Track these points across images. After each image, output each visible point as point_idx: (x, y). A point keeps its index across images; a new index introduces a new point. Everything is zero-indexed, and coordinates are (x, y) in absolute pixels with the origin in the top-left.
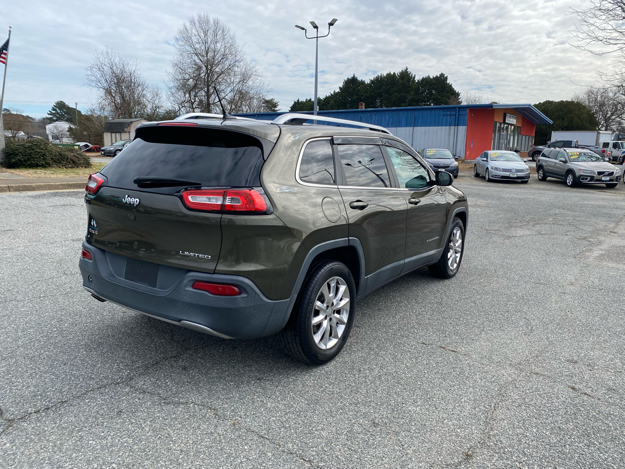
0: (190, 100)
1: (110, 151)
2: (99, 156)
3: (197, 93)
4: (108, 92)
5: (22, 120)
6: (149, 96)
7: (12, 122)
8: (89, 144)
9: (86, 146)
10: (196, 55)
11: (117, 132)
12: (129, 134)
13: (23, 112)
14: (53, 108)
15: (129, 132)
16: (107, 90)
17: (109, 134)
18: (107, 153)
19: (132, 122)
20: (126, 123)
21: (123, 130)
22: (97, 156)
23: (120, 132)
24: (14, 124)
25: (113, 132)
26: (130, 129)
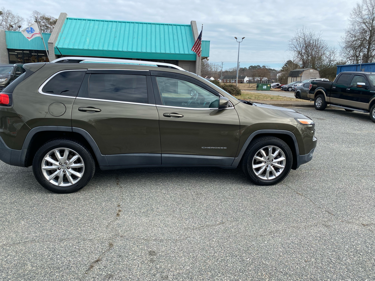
0: (356, 55)
1: (286, 87)
2: (280, 90)
3: (362, 49)
4: (300, 53)
5: (266, 71)
6: (328, 53)
7: (261, 73)
8: (279, 84)
9: (278, 85)
10: (364, 23)
11: (295, 77)
12: (301, 78)
13: (270, 67)
14: (285, 64)
15: (301, 77)
16: (299, 53)
17: (291, 78)
18: (284, 89)
19: (304, 71)
20: (301, 71)
21: (298, 76)
22: (278, 91)
23: (296, 77)
24: (262, 74)
25: (293, 77)
26: (302, 75)
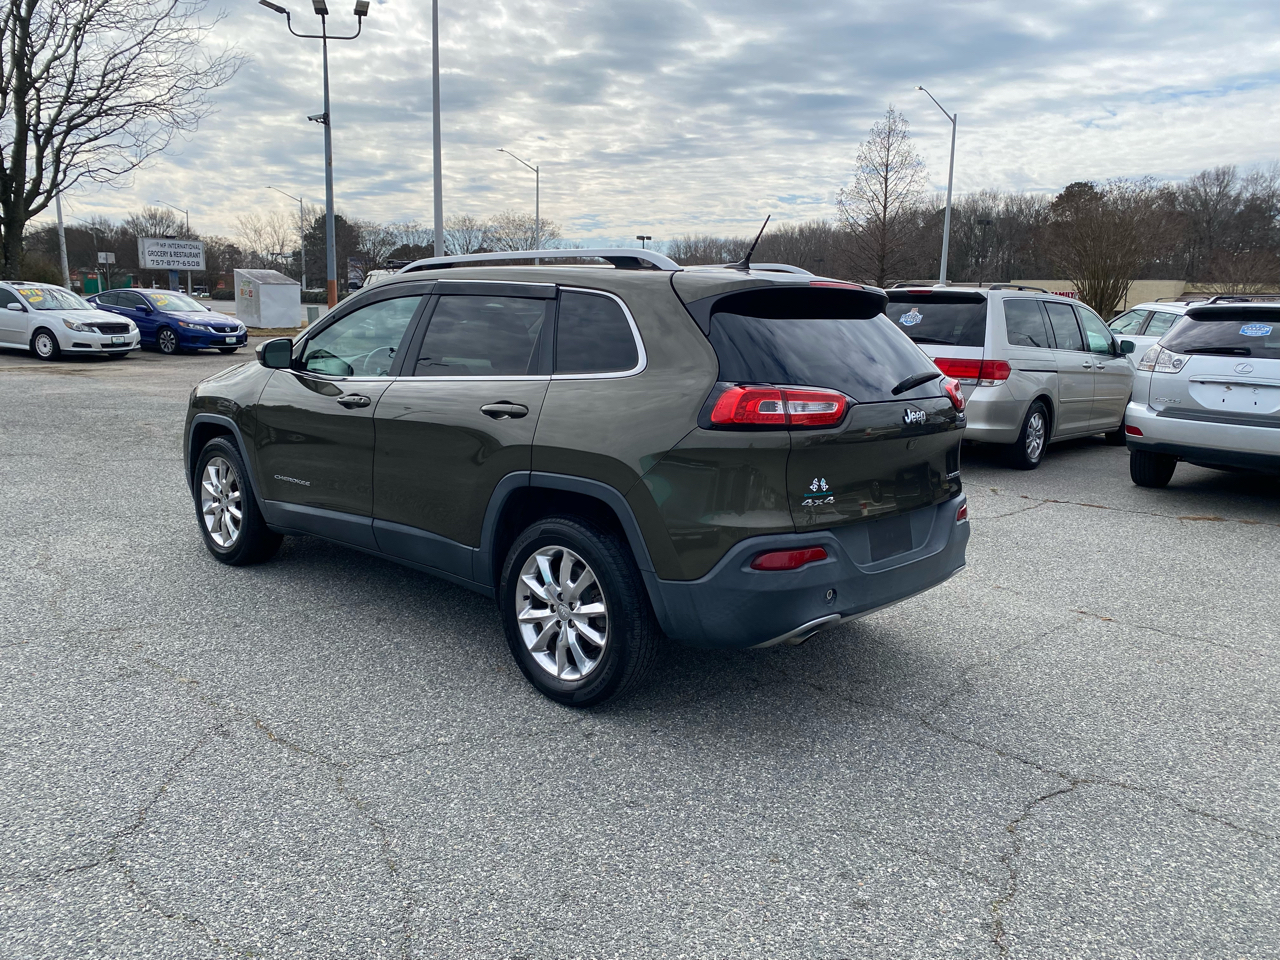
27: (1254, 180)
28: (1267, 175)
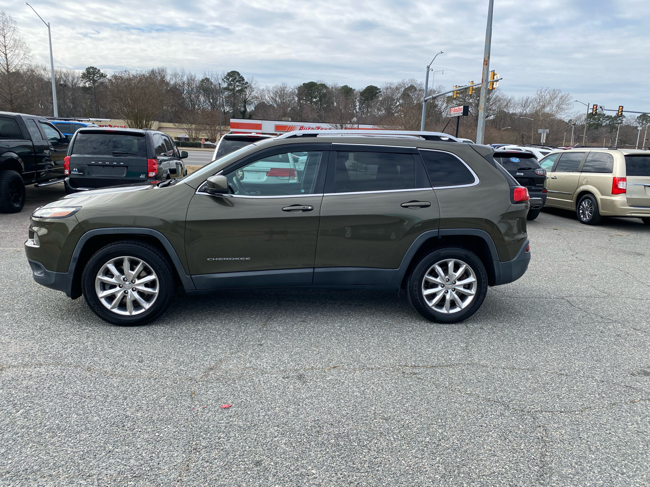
27: (175, 75)
28: (180, 74)
